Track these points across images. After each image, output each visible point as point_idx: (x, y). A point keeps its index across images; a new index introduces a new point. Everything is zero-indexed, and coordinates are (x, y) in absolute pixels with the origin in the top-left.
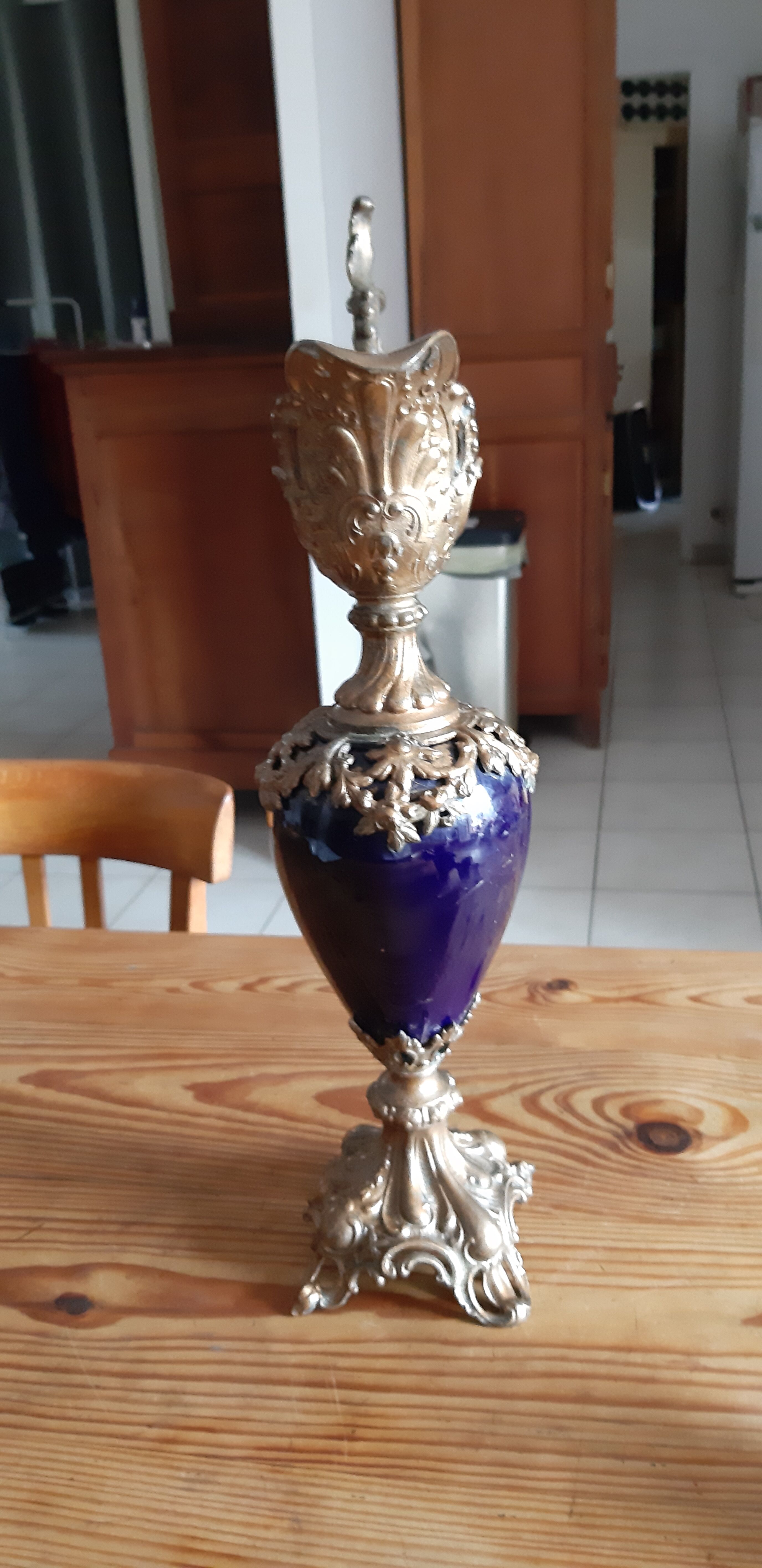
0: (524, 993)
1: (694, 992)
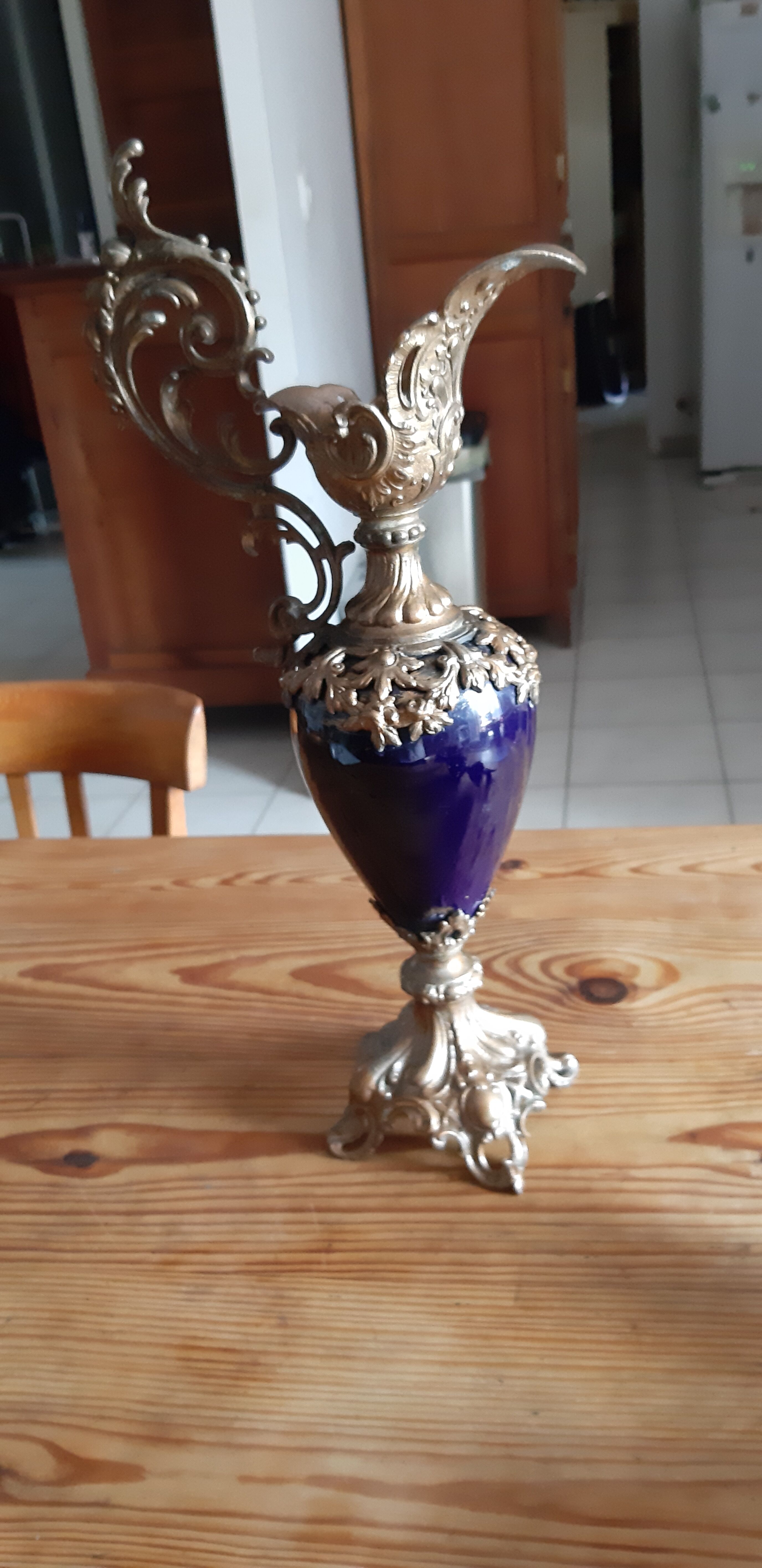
1: (634, 864)
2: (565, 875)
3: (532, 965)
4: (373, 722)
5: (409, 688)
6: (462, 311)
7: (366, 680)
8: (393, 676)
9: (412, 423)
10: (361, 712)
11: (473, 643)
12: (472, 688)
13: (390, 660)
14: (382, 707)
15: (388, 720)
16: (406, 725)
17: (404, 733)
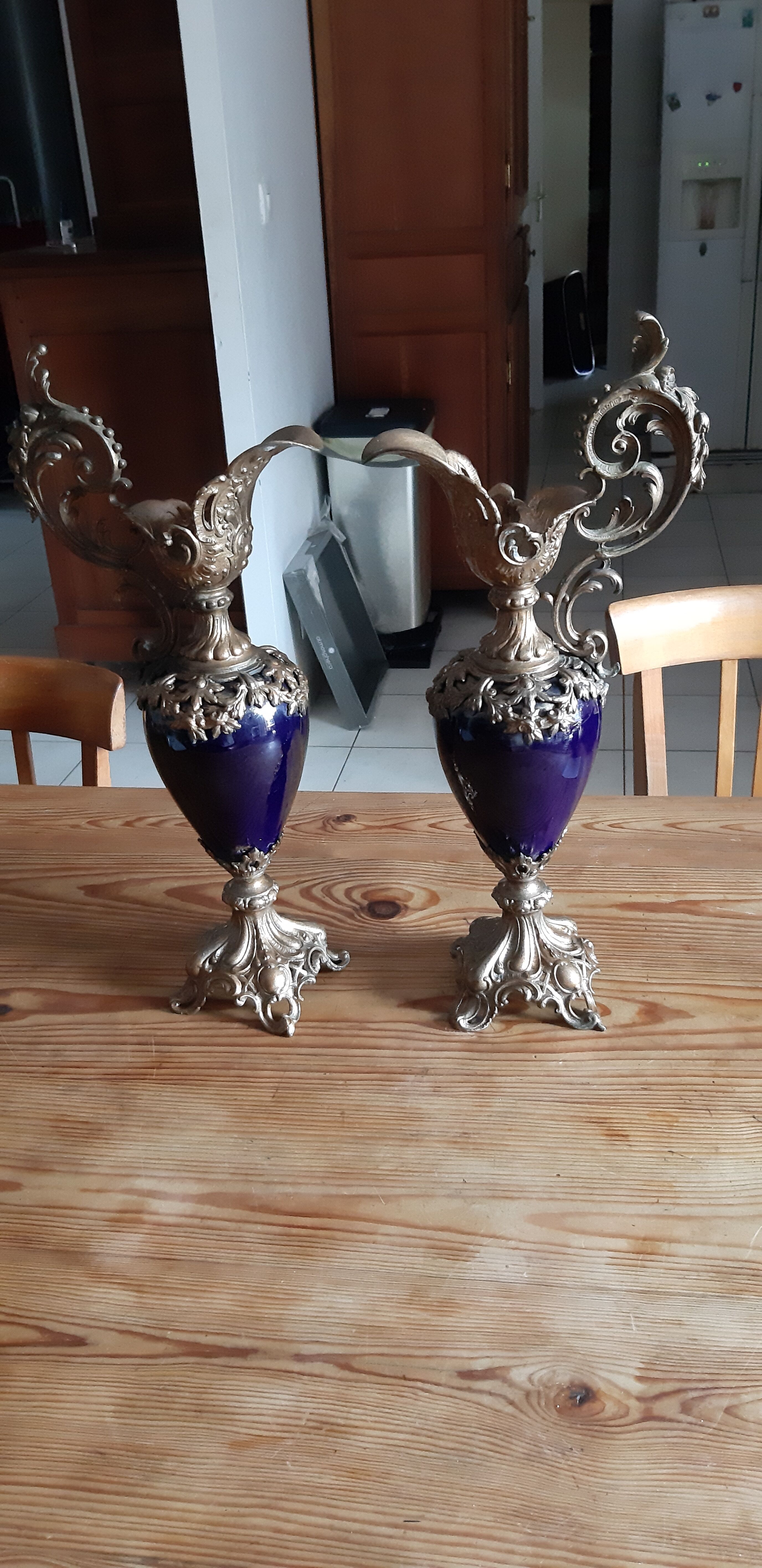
0: (320, 824)
1: (433, 821)
2: (381, 827)
3: (339, 892)
4: (188, 725)
5: (213, 703)
6: (243, 473)
7: (186, 697)
8: (203, 695)
9: (214, 539)
10: (181, 718)
11: (261, 675)
12: (255, 705)
13: (202, 685)
14: (194, 716)
15: (198, 724)
16: (210, 728)
17: (209, 733)
